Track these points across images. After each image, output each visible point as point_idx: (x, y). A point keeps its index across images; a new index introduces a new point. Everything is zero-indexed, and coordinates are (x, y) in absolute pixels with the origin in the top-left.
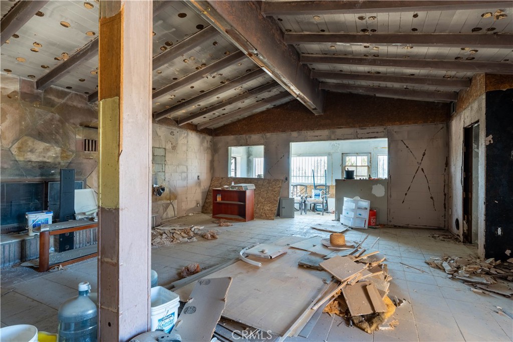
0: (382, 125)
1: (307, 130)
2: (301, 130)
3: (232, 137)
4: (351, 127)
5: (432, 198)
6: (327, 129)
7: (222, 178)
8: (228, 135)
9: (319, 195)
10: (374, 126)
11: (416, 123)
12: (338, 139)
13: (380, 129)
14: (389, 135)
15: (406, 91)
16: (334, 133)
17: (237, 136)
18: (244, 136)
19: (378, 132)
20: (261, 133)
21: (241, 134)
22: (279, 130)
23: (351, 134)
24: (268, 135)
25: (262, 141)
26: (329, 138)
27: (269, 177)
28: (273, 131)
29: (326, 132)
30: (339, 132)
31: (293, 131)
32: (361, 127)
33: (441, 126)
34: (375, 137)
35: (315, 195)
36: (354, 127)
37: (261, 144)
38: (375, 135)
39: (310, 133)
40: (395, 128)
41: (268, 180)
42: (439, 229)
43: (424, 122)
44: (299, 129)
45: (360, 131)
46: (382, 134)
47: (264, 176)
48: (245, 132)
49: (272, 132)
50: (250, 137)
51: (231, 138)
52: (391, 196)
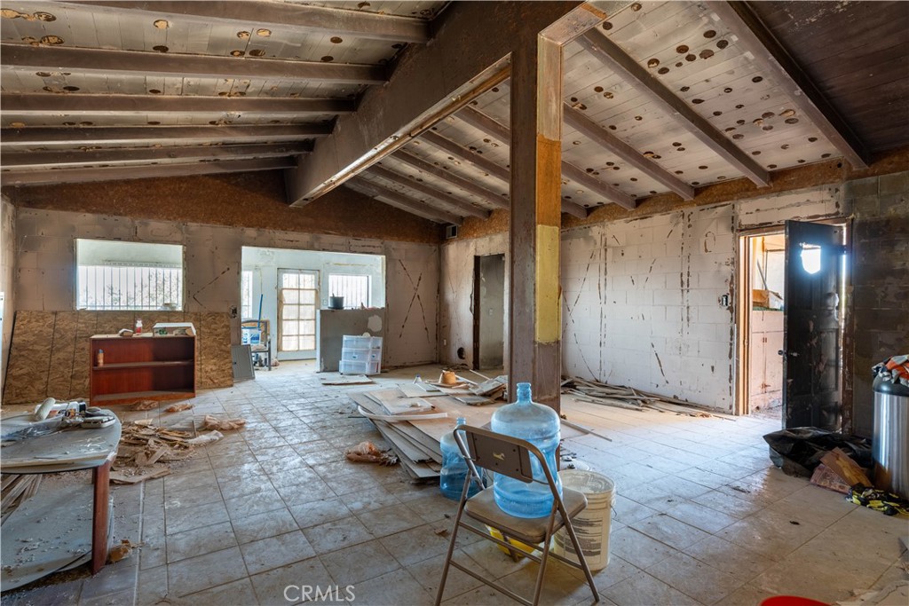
0: (379, 238)
1: (275, 228)
2: (265, 227)
3: (89, 216)
4: (343, 234)
5: (426, 329)
6: (309, 232)
7: (55, 313)
8: (77, 210)
9: (258, 338)
10: (370, 237)
11: (414, 241)
12: (324, 250)
13: (376, 242)
14: (386, 252)
15: (421, 205)
16: (318, 239)
17: (104, 216)
18: (127, 219)
19: (374, 247)
20: (175, 218)
21: (120, 215)
22: (220, 221)
23: (342, 245)
24: (193, 226)
25: (178, 237)
26: (311, 247)
27: (194, 308)
28: (206, 220)
29: (305, 237)
30: (326, 239)
31: (249, 226)
32: (356, 237)
33: (434, 248)
34: (371, 253)
35: (252, 339)
36: (347, 235)
37: (175, 243)
38: (371, 249)
39: (279, 235)
40: (393, 244)
41: (196, 314)
42: (432, 363)
43: (421, 241)
44: (260, 225)
45: (353, 242)
46: (379, 250)
47: (184, 306)
48: (130, 212)
49: (203, 221)
50: (146, 225)
51: (83, 218)
52: (388, 330)
